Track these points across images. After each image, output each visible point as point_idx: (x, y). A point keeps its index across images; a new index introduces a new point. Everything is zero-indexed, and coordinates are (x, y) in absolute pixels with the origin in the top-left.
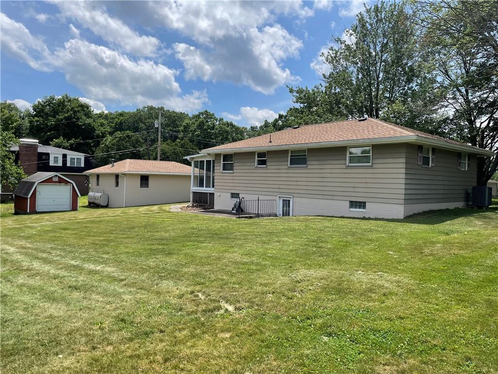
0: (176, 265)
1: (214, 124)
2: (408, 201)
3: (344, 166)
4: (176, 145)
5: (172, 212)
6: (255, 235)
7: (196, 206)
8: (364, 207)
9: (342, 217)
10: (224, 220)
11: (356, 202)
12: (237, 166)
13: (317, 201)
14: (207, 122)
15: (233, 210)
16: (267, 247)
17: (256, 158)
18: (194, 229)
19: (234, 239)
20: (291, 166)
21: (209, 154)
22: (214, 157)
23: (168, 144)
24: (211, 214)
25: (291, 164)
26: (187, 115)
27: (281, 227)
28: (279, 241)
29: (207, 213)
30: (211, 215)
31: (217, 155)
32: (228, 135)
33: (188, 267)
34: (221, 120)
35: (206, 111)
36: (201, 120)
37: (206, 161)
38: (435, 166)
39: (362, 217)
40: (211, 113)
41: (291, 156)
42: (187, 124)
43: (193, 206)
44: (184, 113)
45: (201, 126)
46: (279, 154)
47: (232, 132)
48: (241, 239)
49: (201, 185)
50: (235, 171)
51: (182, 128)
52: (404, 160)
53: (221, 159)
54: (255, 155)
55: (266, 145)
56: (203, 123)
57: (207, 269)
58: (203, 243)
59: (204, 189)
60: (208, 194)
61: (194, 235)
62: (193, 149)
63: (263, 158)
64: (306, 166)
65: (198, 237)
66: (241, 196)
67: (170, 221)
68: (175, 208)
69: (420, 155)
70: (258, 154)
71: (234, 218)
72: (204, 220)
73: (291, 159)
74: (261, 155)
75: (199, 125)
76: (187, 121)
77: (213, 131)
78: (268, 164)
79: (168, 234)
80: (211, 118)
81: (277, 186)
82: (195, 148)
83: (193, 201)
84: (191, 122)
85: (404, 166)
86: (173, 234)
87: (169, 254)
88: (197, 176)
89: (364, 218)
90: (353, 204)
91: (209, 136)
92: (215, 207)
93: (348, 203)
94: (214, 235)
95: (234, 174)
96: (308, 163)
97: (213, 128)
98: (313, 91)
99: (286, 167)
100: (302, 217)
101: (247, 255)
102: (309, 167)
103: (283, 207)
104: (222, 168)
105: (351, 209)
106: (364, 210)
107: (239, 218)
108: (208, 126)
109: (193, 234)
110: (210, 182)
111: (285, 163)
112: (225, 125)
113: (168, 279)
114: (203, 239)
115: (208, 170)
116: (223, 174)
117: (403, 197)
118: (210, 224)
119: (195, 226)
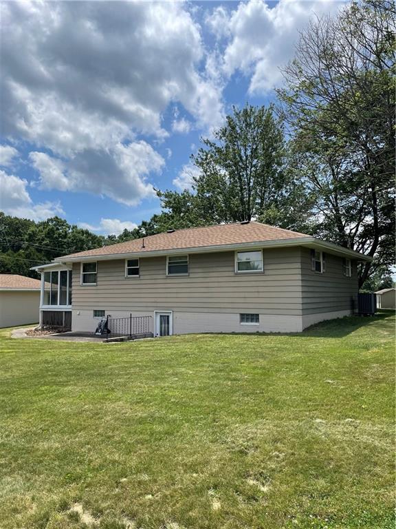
0: (25, 435)
1: (66, 232)
2: (306, 311)
3: (232, 274)
4: (19, 255)
5: (15, 339)
6: (139, 366)
7: (46, 329)
8: (257, 320)
9: (233, 333)
10: (89, 347)
11: (247, 315)
12: (101, 277)
13: (202, 315)
14: (58, 229)
15: (97, 331)
16: (163, 385)
17: (126, 267)
18: (48, 363)
19: (111, 374)
20: (170, 275)
21: (65, 263)
22: (72, 267)
23: (8, 255)
24: (68, 338)
25: (170, 272)
26: (33, 222)
27: (169, 352)
28: (175, 374)
29: (62, 338)
30: (69, 340)
31: (76, 265)
32: (83, 244)
33: (48, 439)
34: (75, 227)
35: (57, 218)
36: (50, 227)
37: (61, 272)
38: (326, 272)
39: (255, 331)
40: (63, 220)
41: (169, 263)
42: (33, 232)
43: (43, 329)
44: (29, 220)
45: (50, 234)
46: (155, 261)
47: (88, 241)
48: (121, 375)
49: (54, 302)
50: (98, 283)
51: (27, 236)
52: (299, 265)
53: (80, 270)
54: (124, 263)
55: (139, 250)
56: (53, 232)
57: (82, 439)
58: (66, 386)
59: (58, 307)
60: (64, 313)
61: (50, 373)
62: (40, 259)
63: (134, 266)
64: (187, 274)
65: (56, 375)
66: (107, 313)
67: (12, 352)
68: (19, 333)
69: (313, 259)
70: (129, 261)
71: (100, 342)
72: (61, 347)
73: (169, 267)
74: (132, 262)
75: (48, 233)
76: (32, 229)
77: (65, 240)
78: (141, 273)
79: (9, 374)
80: (63, 225)
81: (153, 300)
82: (43, 258)
83: (44, 323)
84: (38, 230)
85: (299, 271)
86: (16, 373)
87: (13, 411)
88: (48, 293)
89: (258, 334)
90: (245, 317)
91: (61, 245)
92: (72, 329)
93: (238, 317)
94: (80, 372)
95: (98, 287)
96: (191, 271)
97: (65, 236)
98: (182, 195)
99: (164, 276)
100: (187, 336)
101: (138, 403)
102: (191, 275)
103: (161, 324)
104: (81, 279)
105: (242, 324)
106: (257, 324)
107: (107, 341)
108: (59, 234)
109: (47, 371)
110: (66, 298)
111: (161, 272)
112: (79, 233)
113: (12, 471)
114: (65, 379)
115: (63, 283)
116: (83, 288)
117: (300, 307)
118: (70, 353)
119: (49, 359)
